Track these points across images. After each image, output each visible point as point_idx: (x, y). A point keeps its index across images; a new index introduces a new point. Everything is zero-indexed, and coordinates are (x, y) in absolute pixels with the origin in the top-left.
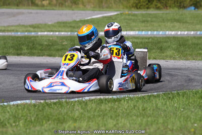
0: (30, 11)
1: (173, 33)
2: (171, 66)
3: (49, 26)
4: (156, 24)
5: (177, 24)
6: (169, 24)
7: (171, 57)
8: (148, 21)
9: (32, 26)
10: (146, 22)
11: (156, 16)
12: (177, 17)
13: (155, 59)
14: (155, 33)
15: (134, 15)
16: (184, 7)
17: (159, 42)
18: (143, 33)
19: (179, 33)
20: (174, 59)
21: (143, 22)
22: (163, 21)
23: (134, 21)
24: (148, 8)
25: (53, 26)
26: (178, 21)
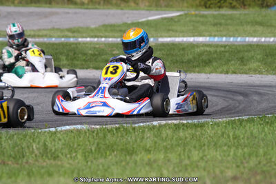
0: (66, 10)
1: (255, 39)
2: (258, 83)
3: (92, 30)
4: (231, 28)
5: (260, 28)
6: (249, 28)
7: (256, 71)
8: (221, 24)
9: (70, 30)
10: (219, 26)
11: (231, 18)
12: (259, 19)
13: (235, 73)
14: (232, 39)
15: (203, 16)
16: (268, 6)
17: (239, 52)
18: (216, 39)
19: (263, 39)
20: (260, 73)
21: (215, 25)
22: (241, 24)
23: (203, 24)
24: (220, 7)
25: (97, 29)
26: (261, 24)
